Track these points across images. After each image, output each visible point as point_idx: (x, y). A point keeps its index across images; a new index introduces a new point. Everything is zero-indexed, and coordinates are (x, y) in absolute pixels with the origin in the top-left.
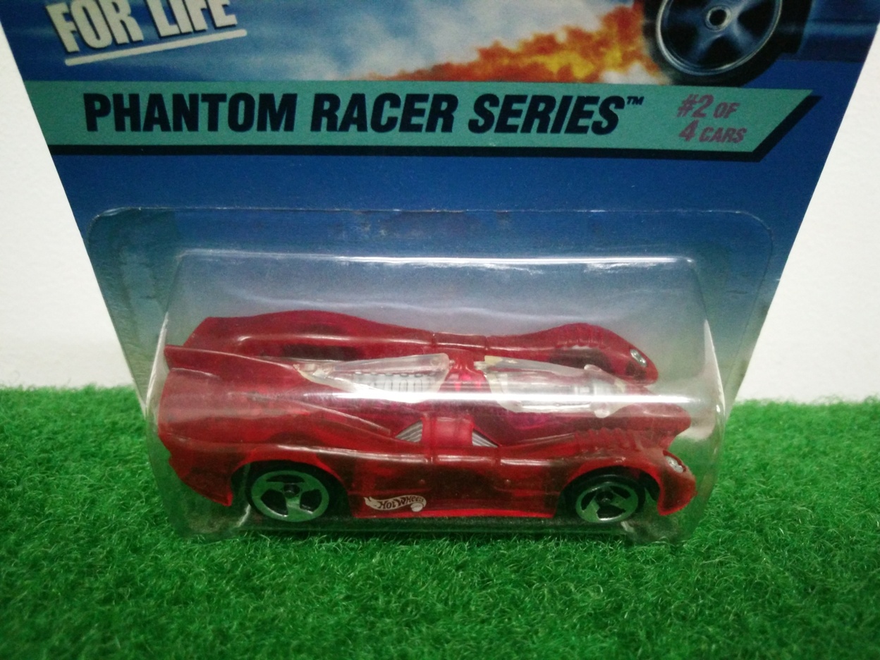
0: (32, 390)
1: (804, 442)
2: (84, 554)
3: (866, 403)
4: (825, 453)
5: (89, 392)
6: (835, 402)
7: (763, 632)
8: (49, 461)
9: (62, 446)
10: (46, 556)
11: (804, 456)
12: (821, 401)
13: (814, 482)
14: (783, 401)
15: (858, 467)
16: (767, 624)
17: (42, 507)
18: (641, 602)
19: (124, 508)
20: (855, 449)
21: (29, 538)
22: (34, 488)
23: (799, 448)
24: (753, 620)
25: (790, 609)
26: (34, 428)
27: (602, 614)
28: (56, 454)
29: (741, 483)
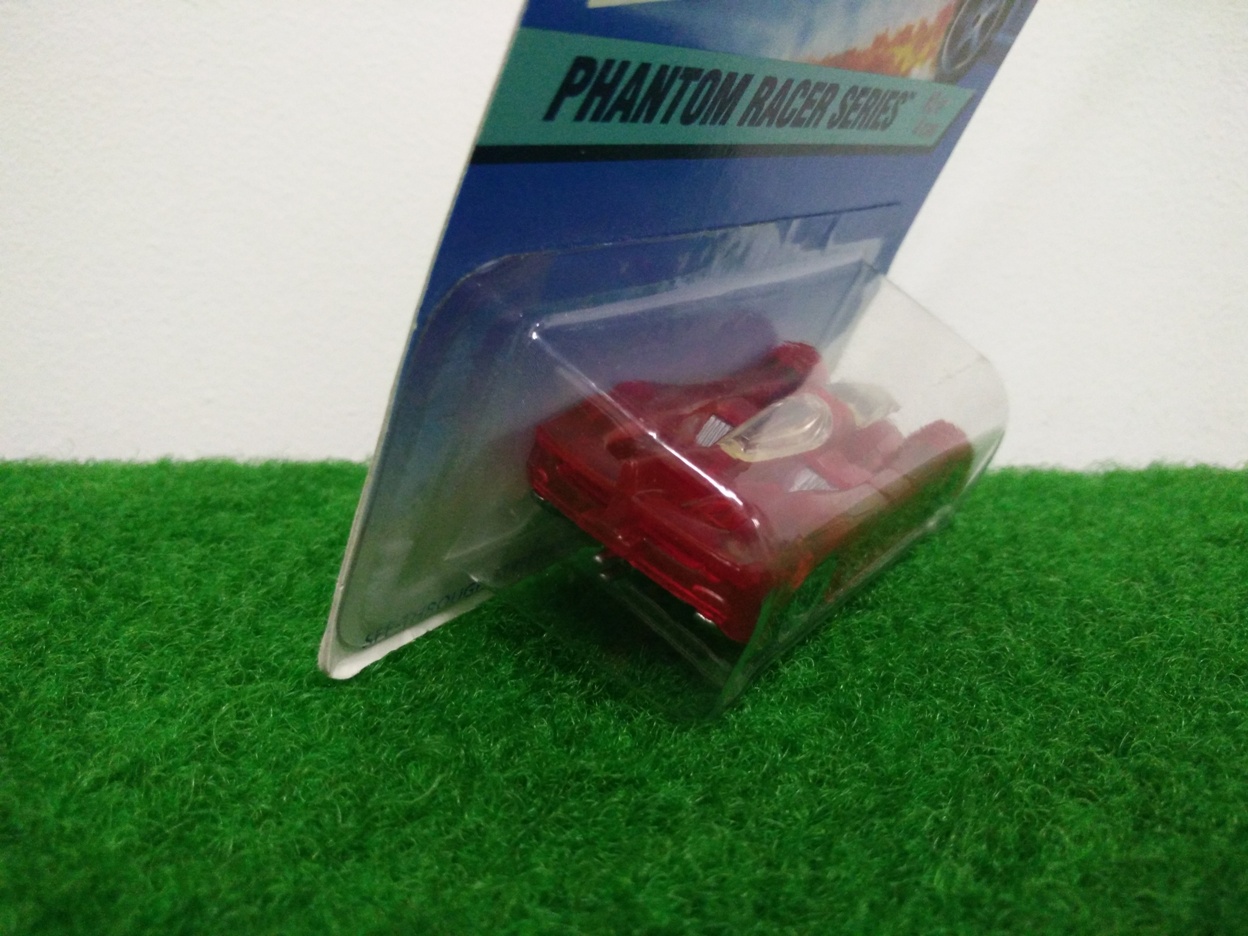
0: (91, 464)
1: (1068, 511)
2: (199, 636)
3: (1149, 470)
4: (1091, 524)
5: (164, 466)
6: (1112, 469)
7: (997, 702)
8: (133, 541)
9: (146, 525)
10: (154, 639)
11: (1066, 527)
12: (1094, 468)
13: (1073, 553)
14: (1046, 468)
15: (1128, 538)
16: (1002, 695)
17: (137, 589)
18: (859, 678)
19: (235, 589)
20: (1127, 519)
21: (127, 622)
22: (123, 568)
23: (1061, 519)
24: (985, 691)
25: (1029, 680)
26: (108, 505)
27: (814, 688)
28: (142, 533)
29: (985, 556)
